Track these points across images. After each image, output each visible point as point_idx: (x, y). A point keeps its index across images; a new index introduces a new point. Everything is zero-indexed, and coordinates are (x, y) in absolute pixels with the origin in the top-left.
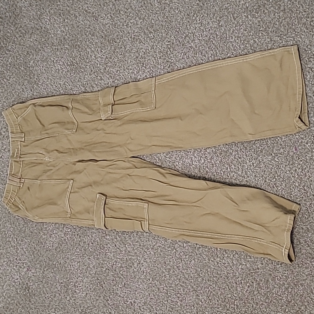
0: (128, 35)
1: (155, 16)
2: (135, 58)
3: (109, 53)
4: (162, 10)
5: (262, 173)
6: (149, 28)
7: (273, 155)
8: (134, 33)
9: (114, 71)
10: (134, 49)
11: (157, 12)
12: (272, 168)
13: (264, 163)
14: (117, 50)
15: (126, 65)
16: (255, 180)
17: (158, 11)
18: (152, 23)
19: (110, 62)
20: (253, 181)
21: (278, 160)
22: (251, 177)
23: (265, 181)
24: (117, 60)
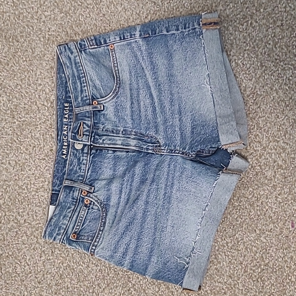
0: (39, 33)
1: (85, 11)
2: (48, 69)
3: (4, 57)
4: (96, 4)
5: (241, 259)
6: (74, 26)
7: (258, 232)
8: (49, 31)
9: (11, 84)
10: (48, 56)
11: (89, 6)
12: (257, 253)
13: (244, 242)
14: (19, 54)
15: (32, 78)
16: (230, 268)
17: (90, 4)
18: (80, 20)
19: (5, 71)
20: (226, 270)
21: (265, 241)
22: (223, 264)
23: (245, 271)
24: (18, 68)
